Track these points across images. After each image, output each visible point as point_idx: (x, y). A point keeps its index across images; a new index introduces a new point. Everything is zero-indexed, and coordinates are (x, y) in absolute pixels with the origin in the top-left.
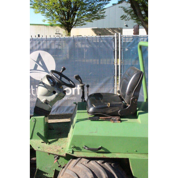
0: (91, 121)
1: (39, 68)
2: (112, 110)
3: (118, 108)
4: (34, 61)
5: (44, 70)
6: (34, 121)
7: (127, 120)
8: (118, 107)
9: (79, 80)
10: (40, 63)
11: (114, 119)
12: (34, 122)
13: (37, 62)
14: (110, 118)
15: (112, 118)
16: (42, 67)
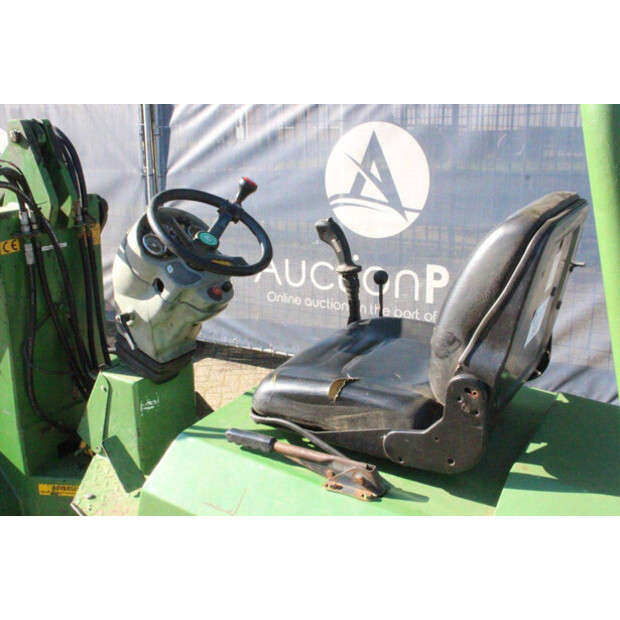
0: (243, 448)
1: (370, 189)
2: (352, 421)
3: (383, 420)
4: (354, 161)
5: (384, 199)
6: (105, 389)
7: (424, 499)
8: (382, 413)
9: (331, 245)
10: (374, 170)
11: (345, 470)
12: (107, 394)
13: (365, 165)
14: (327, 463)
15: (335, 466)
16: (380, 189)
